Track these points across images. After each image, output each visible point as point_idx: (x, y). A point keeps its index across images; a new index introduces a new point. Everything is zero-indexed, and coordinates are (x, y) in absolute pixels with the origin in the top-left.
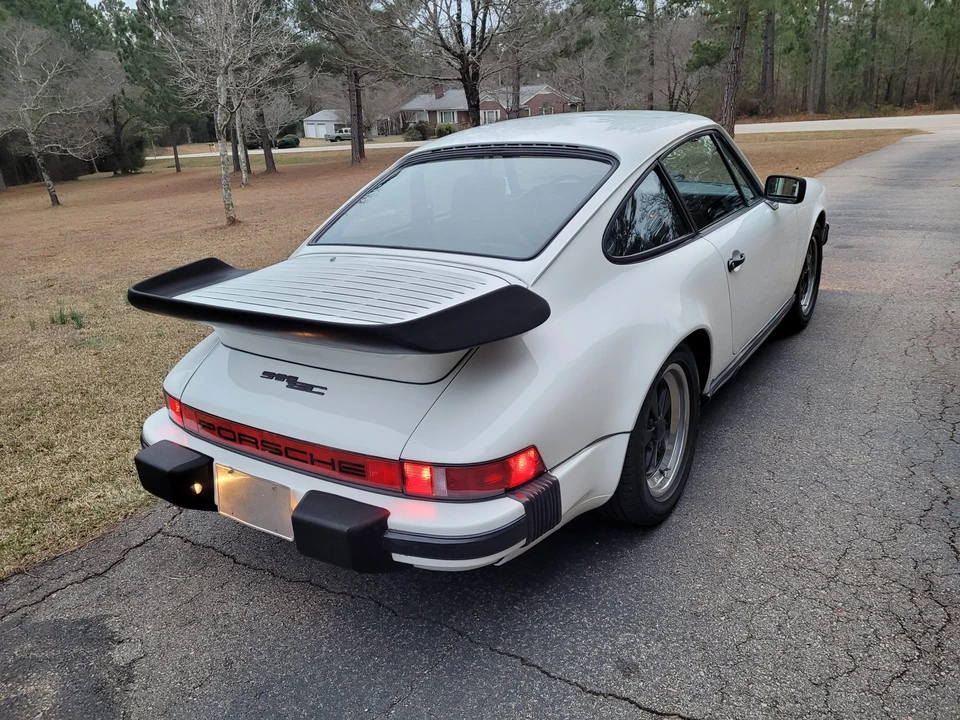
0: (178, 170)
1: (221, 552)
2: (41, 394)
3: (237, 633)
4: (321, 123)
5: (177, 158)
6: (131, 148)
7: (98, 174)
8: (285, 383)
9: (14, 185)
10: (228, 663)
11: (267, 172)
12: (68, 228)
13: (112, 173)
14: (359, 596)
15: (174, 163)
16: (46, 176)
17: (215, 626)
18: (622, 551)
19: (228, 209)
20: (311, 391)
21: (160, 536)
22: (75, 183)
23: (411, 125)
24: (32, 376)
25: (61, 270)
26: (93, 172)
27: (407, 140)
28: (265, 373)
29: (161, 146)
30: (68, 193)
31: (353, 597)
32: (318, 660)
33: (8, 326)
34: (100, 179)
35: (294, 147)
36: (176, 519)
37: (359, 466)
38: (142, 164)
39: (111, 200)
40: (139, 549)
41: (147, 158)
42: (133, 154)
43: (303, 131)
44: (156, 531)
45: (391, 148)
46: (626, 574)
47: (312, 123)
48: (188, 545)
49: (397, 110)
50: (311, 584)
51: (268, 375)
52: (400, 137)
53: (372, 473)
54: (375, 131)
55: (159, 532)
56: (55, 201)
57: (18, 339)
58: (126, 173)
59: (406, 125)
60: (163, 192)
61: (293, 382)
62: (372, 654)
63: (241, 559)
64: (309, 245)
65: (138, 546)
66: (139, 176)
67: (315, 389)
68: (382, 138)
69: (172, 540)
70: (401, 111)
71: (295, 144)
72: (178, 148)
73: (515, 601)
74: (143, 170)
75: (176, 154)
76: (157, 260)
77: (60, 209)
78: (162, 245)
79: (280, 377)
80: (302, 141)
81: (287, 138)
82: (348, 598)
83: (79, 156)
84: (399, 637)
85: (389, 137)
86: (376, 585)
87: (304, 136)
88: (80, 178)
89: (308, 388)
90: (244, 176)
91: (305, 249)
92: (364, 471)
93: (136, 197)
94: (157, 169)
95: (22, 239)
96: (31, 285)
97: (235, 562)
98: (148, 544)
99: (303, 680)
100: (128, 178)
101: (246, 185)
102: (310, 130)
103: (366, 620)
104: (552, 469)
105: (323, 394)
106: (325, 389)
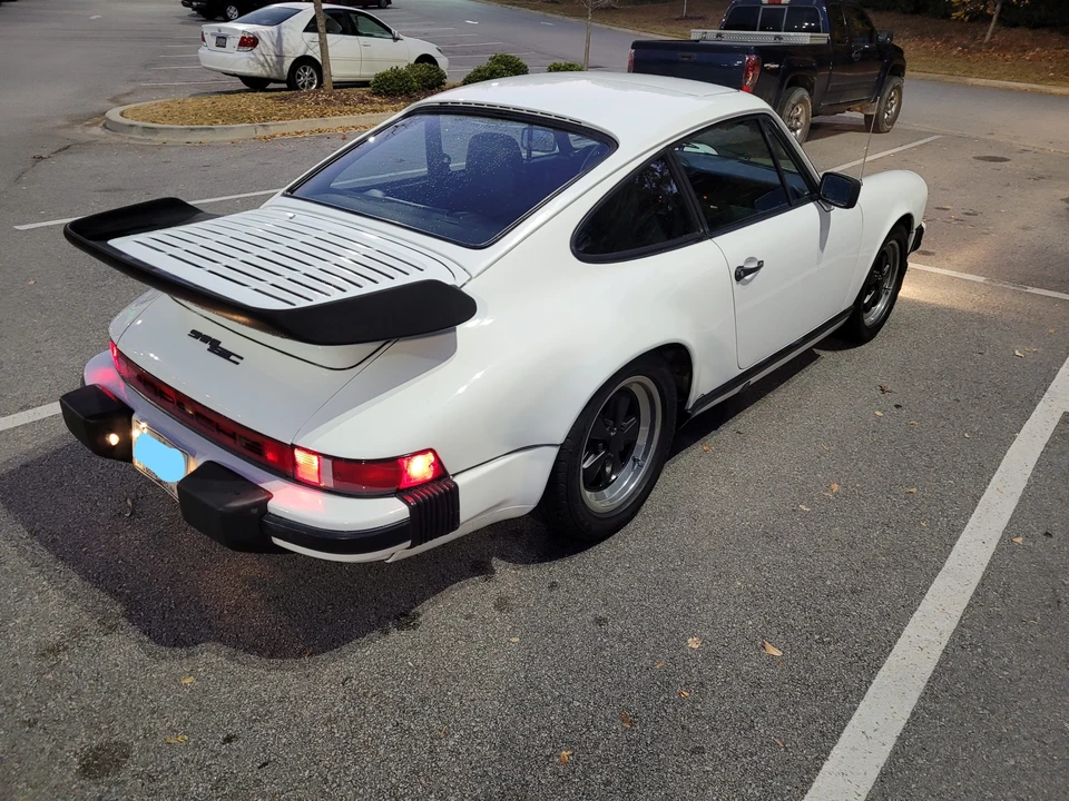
8: (208, 346)
20: (228, 358)
28: (193, 332)
37: (257, 444)
51: (196, 334)
61: (215, 346)
64: (284, 195)
67: (232, 358)
79: (205, 339)
89: (226, 355)
91: (278, 199)
92: (261, 450)
104: (454, 475)
105: (237, 363)
106: (242, 358)
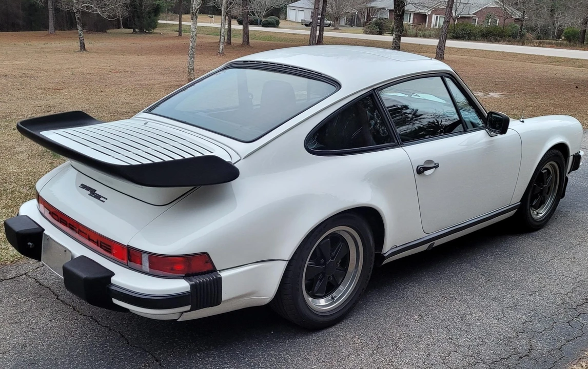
0: (180, 35)
1: (53, 292)
2: (6, 183)
3: (36, 333)
4: (301, 9)
5: (180, 24)
6: (149, 13)
7: (123, 30)
8: (89, 192)
9: (61, 30)
10: (24, 346)
11: (242, 46)
12: (79, 70)
13: (132, 31)
14: (114, 330)
15: (177, 28)
16: (79, 27)
17: (27, 327)
18: (285, 339)
19: (190, 73)
20: (99, 199)
21: (24, 276)
22: (103, 35)
23: (374, 19)
24: (6, 170)
25: (61, 101)
26: (119, 28)
27: (366, 33)
28: (82, 185)
29: (174, 13)
30: (95, 42)
31: (110, 330)
32: (71, 355)
33: (8, 135)
34: (122, 34)
35: (274, 27)
36: (38, 269)
37: (109, 246)
38: (155, 26)
39: (123, 52)
40: (9, 281)
41: (159, 21)
42: (149, 17)
43: (286, 14)
44: (23, 273)
45: (348, 39)
46: (276, 352)
47: (293, 9)
48: (37, 284)
49: (363, 6)
50: (92, 318)
51: (84, 186)
52: (361, 29)
53: (114, 251)
54: (343, 22)
55: (25, 274)
56: (83, 47)
57: (10, 145)
58: (142, 31)
59: (369, 19)
60: (160, 51)
61: (93, 192)
62: (101, 359)
63: (61, 298)
64: (144, 112)
65: (10, 279)
66: (152, 35)
67: (101, 199)
68: (349, 28)
69: (29, 280)
70: (367, 8)
71: (275, 25)
72: (184, 16)
73: (200, 351)
74: (155, 31)
75: (180, 21)
76: (127, 103)
77: (84, 54)
78: (136, 93)
79: (88, 188)
80: (282, 23)
81: (272, 19)
82: (107, 330)
83: (104, 15)
84: (122, 354)
85: (355, 28)
86: (127, 327)
87: (285, 19)
88: (108, 31)
89: (98, 197)
90: (221, 47)
91: (142, 114)
92: (111, 250)
93: (140, 52)
94: (165, 32)
95: (46, 74)
96: (37, 108)
97: (57, 298)
98: (16, 279)
99: (57, 363)
100: (143, 36)
101: (222, 54)
102: (292, 14)
103: (110, 342)
104: (220, 271)
105: (104, 202)
106: (107, 199)
